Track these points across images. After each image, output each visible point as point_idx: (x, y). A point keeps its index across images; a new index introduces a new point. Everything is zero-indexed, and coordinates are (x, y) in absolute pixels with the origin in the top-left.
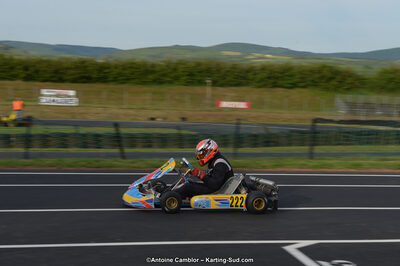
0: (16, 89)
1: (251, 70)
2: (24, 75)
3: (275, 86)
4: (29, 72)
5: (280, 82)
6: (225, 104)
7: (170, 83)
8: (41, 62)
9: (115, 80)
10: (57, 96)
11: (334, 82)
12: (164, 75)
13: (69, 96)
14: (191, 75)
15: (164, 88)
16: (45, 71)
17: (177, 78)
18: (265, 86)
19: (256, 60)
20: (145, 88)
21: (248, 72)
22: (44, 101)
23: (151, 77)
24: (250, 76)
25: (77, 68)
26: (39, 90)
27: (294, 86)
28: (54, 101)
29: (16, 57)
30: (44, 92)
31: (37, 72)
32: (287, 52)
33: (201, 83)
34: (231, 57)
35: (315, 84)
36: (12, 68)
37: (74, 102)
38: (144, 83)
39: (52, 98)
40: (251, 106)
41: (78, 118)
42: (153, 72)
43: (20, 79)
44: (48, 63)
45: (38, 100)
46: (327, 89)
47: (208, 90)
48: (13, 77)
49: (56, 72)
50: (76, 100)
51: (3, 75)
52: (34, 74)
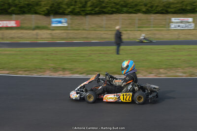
0: (140, 20)
10: (181, 22)
13: (189, 22)
28: (179, 26)
30: (173, 20)
36: (136, 5)
37: (192, 26)
39: (178, 24)
45: (169, 26)
48: (138, 11)
50: (193, 25)
51: (131, 10)
52: (150, 9)
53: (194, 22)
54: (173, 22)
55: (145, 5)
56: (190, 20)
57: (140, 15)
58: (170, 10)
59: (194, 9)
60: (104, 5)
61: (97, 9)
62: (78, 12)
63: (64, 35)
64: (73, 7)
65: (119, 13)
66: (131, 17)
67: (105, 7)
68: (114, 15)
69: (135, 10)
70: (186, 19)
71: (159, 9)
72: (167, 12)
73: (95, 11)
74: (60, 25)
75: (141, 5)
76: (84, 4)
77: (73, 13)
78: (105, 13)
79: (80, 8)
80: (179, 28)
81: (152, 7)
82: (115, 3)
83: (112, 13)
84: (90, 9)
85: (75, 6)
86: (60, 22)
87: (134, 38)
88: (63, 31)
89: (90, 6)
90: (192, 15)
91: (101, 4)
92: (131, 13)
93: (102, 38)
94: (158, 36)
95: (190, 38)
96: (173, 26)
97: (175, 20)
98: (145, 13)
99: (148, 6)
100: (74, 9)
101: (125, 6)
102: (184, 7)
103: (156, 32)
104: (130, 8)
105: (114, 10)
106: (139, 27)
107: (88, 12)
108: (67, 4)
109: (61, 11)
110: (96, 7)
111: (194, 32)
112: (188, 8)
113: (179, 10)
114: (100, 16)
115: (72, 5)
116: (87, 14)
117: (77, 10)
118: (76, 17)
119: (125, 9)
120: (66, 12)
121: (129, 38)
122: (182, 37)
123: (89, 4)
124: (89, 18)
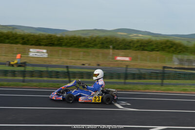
0: (17, 49)
1: (132, 42)
2: (21, 42)
3: (143, 50)
4: (24, 41)
5: (146, 48)
6: (119, 58)
7: (92, 47)
8: (30, 35)
9: (66, 45)
10: (38, 52)
11: (172, 49)
12: (90, 43)
13: (43, 53)
14: (102, 43)
15: (89, 50)
16: (32, 40)
18: (138, 50)
19: (134, 37)
20: (80, 49)
21: (130, 42)
22: (31, 54)
23: (83, 44)
24: (131, 45)
25: (47, 39)
26: (29, 49)
27: (153, 50)
29: (18, 33)
30: (31, 50)
31: (28, 40)
32: (149, 33)
33: (107, 48)
34: (121, 35)
35: (163, 49)
36: (16, 38)
37: (46, 55)
38: (80, 47)
39: (35, 53)
40: (132, 60)
41: (47, 63)
42: (84, 42)
43: (20, 44)
44: (34, 36)
45: (28, 54)
46: (169, 52)
47: (111, 51)
48: (17, 43)
49: (37, 41)
51: (12, 41)
70: (41, 50)
80: (36, 56)
101: (8, 39)
119: (7, 41)
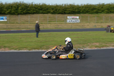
0: (49, 17)
4: (53, 10)
7: (101, 13)
9: (83, 12)
16: (59, 10)
17: (103, 11)
23: (95, 11)
28: (72, 21)
30: (68, 17)
36: (47, 9)
45: (66, 21)
50: (79, 20)
52: (55, 11)
53: (79, 18)
54: (68, 19)
55: (53, 9)
56: (78, 17)
57: (50, 15)
58: (66, 12)
59: (80, 11)
60: (29, 9)
61: (24, 11)
62: (13, 13)
63: (5, 27)
64: (10, 10)
65: (38, 14)
66: (44, 16)
67: (29, 10)
68: (35, 15)
69: (47, 12)
70: (75, 17)
71: (60, 11)
72: (65, 13)
73: (24, 12)
74: (2, 20)
75: (50, 9)
76: (17, 8)
77: (10, 13)
78: (29, 13)
79: (14, 10)
80: (72, 22)
81: (56, 10)
82: (35, 8)
83: (34, 13)
84: (20, 11)
85: (11, 9)
86: (3, 19)
87: (47, 28)
88: (4, 24)
89: (21, 9)
90: (79, 15)
91: (27, 8)
92: (44, 13)
93: (28, 28)
94: (60, 27)
95: (78, 27)
96: (68, 21)
97: (69, 17)
98: (52, 13)
99: (54, 9)
100: (11, 11)
101: (41, 10)
102: (74, 10)
103: (59, 24)
104: (44, 10)
105: (35, 11)
106: (49, 22)
107: (19, 13)
108: (6, 8)
109: (3, 12)
110: (24, 10)
111: (80, 24)
112: (76, 11)
113: (72, 12)
114: (26, 15)
115: (9, 9)
116: (18, 14)
117: (13, 12)
118: (12, 16)
119: (41, 11)
120: (6, 13)
121: (43, 28)
122: (74, 27)
123: (20, 8)
124: (20, 16)
